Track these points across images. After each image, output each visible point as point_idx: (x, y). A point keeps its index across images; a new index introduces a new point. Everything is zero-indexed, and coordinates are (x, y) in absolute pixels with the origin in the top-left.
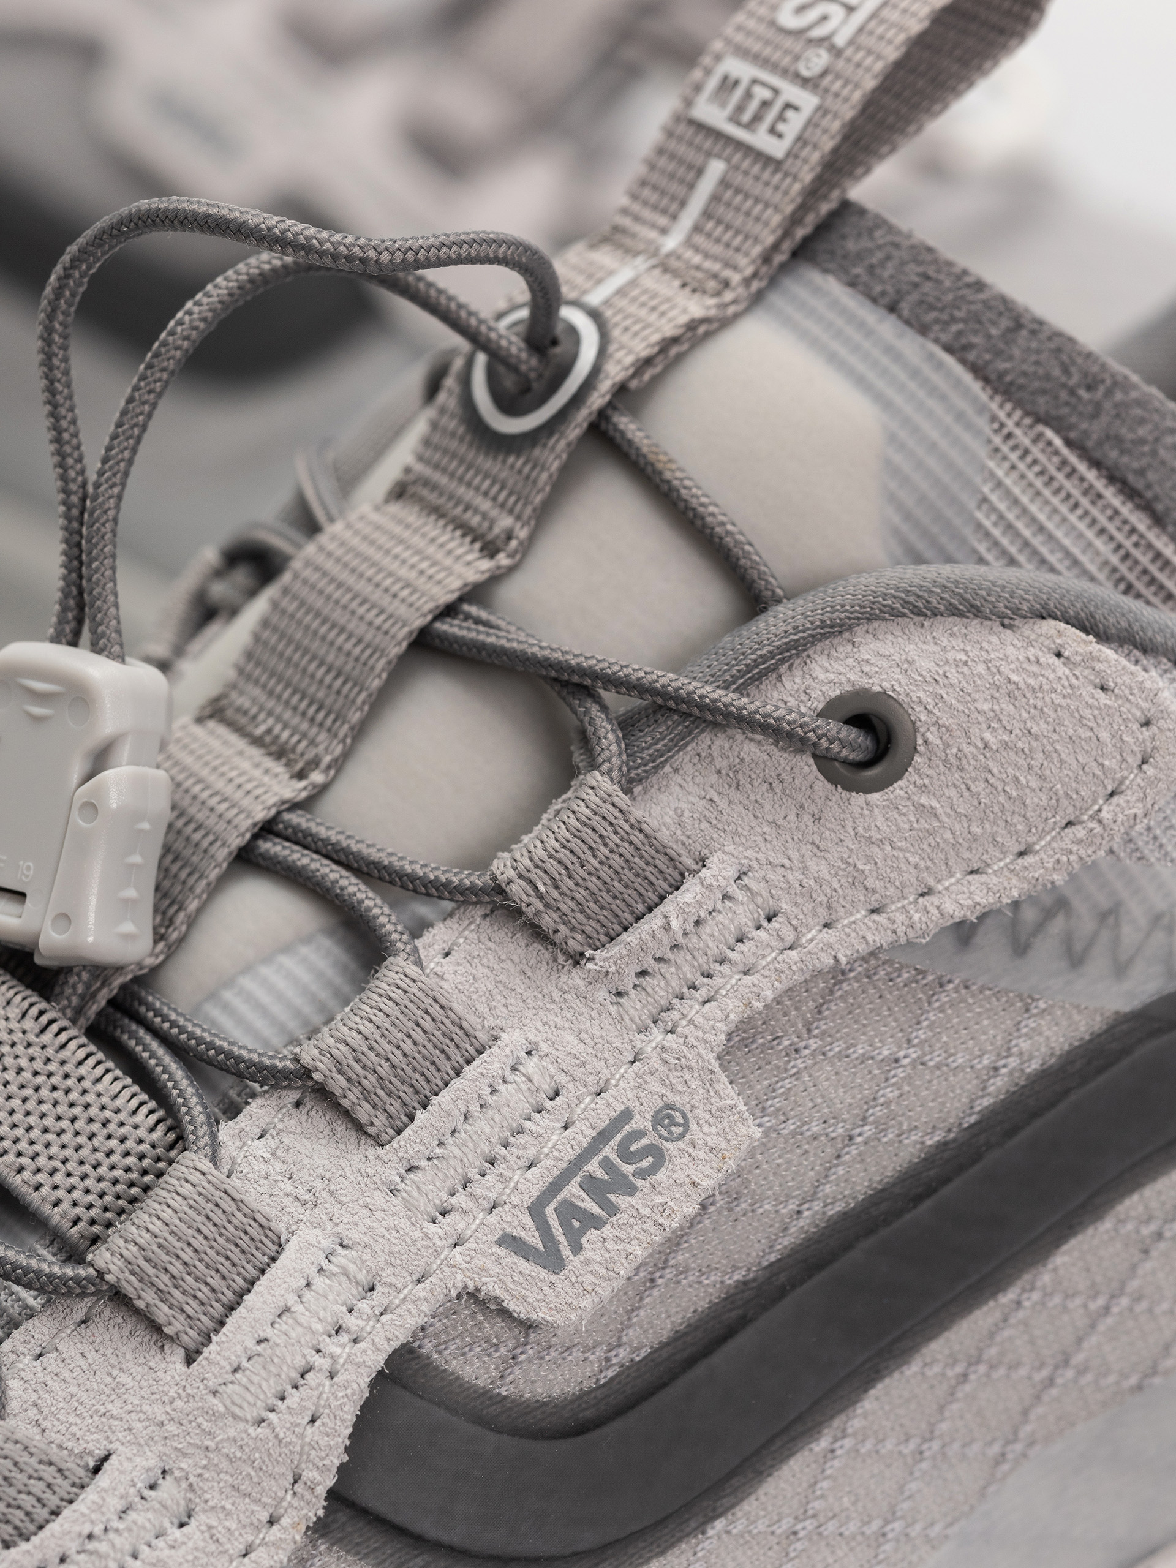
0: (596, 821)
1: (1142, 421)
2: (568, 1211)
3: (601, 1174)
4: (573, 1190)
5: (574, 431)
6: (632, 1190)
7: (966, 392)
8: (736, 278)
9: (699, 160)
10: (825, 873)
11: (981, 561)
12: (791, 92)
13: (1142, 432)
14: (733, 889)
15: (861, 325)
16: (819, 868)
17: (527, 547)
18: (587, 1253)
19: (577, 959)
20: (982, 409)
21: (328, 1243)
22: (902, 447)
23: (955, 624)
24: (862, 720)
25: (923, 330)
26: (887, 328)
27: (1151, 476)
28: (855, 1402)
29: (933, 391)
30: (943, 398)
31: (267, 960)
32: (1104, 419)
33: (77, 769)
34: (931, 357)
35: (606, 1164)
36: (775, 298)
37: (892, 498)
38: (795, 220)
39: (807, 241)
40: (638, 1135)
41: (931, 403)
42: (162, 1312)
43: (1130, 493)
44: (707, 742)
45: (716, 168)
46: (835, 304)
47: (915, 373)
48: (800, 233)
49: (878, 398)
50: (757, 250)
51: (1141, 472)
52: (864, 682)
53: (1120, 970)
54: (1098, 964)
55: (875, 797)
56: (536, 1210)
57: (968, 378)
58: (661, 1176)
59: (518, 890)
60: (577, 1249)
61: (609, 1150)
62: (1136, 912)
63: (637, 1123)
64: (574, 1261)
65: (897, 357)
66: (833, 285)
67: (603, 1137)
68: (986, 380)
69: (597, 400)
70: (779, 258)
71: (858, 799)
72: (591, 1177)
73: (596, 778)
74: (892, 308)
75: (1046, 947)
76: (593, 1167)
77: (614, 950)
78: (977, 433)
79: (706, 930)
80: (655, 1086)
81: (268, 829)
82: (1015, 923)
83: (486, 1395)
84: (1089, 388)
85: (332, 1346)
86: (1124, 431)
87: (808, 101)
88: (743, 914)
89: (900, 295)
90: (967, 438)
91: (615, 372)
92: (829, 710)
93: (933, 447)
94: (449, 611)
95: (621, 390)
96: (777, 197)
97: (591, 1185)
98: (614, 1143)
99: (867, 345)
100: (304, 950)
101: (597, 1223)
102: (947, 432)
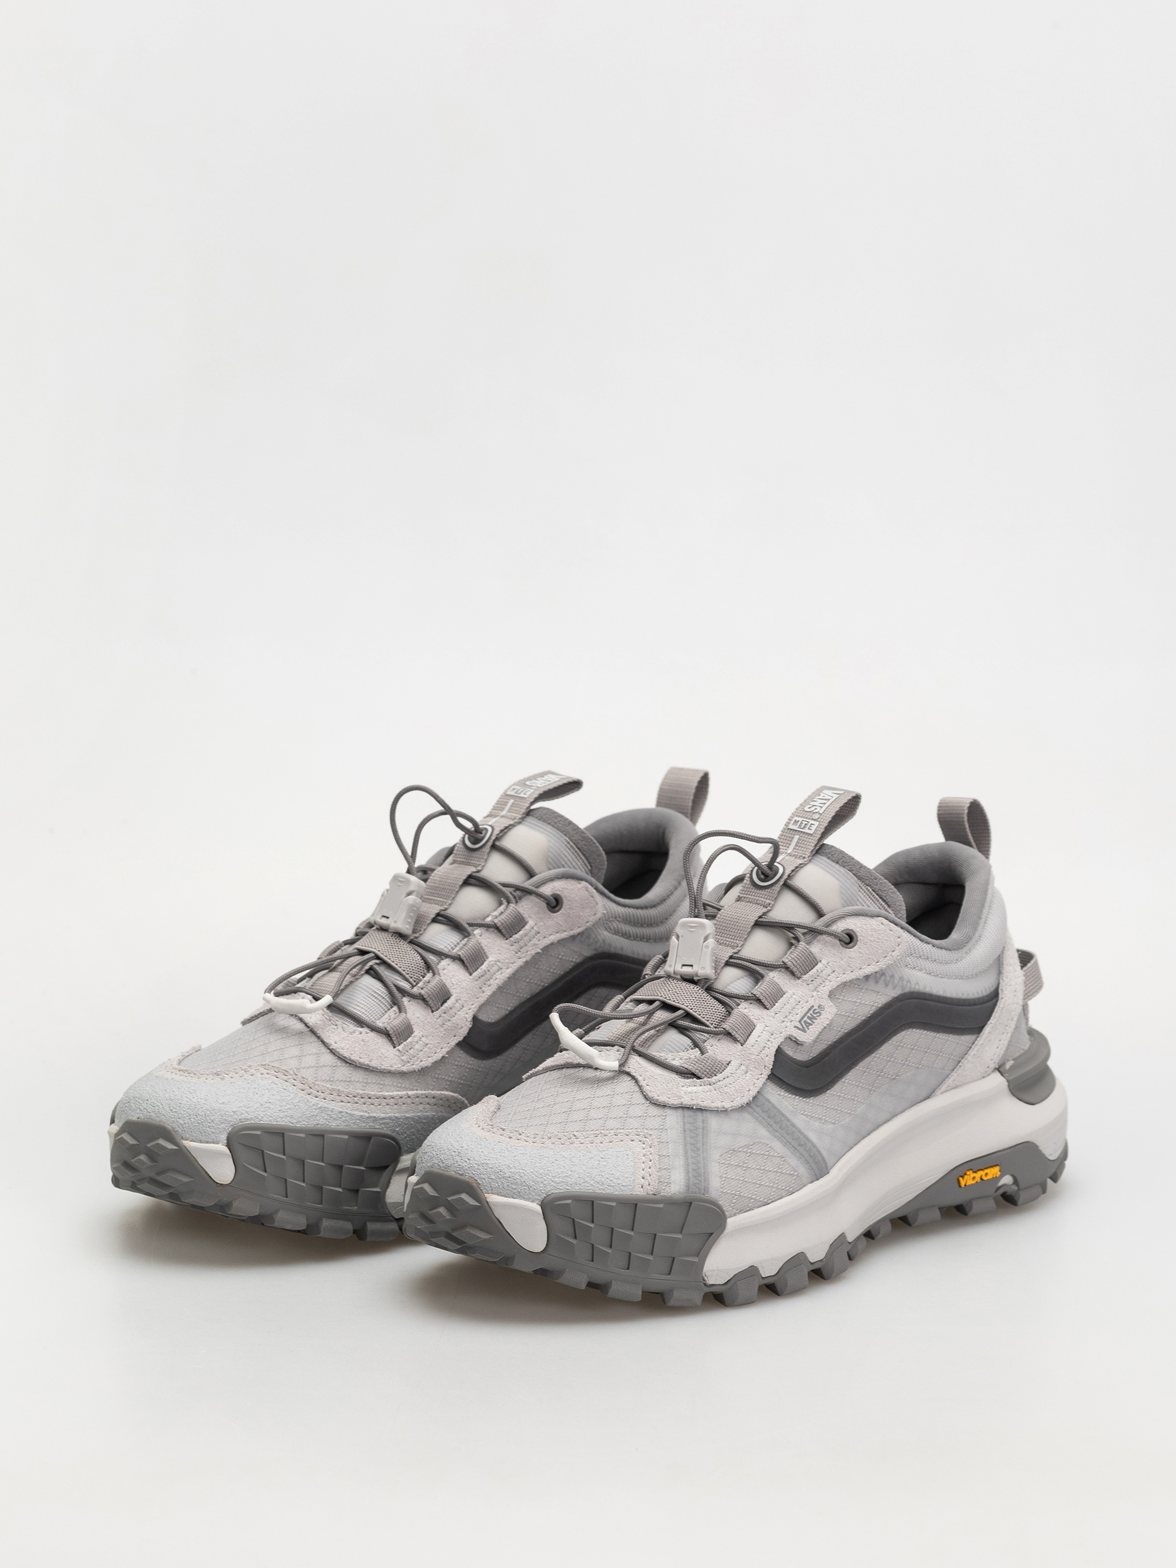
0: (800, 955)
1: (885, 887)
2: (805, 1022)
3: (810, 1016)
4: (806, 1019)
5: (781, 883)
6: (816, 1019)
7: (853, 879)
8: (806, 856)
9: (792, 836)
10: (843, 963)
11: (863, 906)
12: (812, 822)
13: (885, 889)
14: (827, 966)
15: (832, 866)
16: (842, 962)
17: (773, 905)
18: (811, 1030)
19: (799, 978)
20: (857, 882)
21: (764, 1026)
22: (843, 889)
23: (863, 918)
24: (848, 935)
25: (844, 867)
26: (837, 866)
27: (887, 897)
28: (848, 1073)
29: (847, 878)
30: (849, 880)
31: (735, 981)
32: (878, 886)
33: (702, 940)
34: (846, 872)
35: (811, 1014)
36: (813, 861)
37: (842, 898)
38: (816, 845)
39: (818, 850)
40: (815, 1010)
41: (848, 881)
42: (737, 1036)
43: (884, 901)
44: (821, 937)
45: (797, 837)
46: (826, 862)
47: (844, 875)
48: (817, 848)
49: (837, 879)
50: (810, 851)
51: (885, 897)
52: (848, 927)
53: (894, 988)
54: (890, 987)
55: (851, 950)
56: (800, 1022)
57: (853, 876)
58: (821, 1017)
59: (789, 964)
60: (808, 1029)
61: (811, 1012)
62: (897, 976)
63: (815, 1008)
64: (808, 1031)
65: (840, 872)
66: (825, 858)
67: (810, 1009)
68: (856, 877)
69: (785, 877)
70: (814, 853)
71: (848, 950)
72: (809, 1016)
73: (801, 943)
74: (837, 863)
75: (881, 982)
76: (809, 1015)
77: (807, 976)
78: (856, 887)
79: (824, 972)
80: (817, 1001)
81: (731, 957)
82: (876, 976)
83: (791, 1057)
84: (876, 879)
85: (768, 1043)
86: (882, 889)
87: (817, 823)
88: (829, 971)
89: (839, 860)
90: (855, 888)
91: (788, 872)
92: (842, 931)
93: (849, 889)
94: (760, 917)
95: (789, 876)
96: (813, 841)
97: (809, 1017)
98: (812, 1010)
99: (834, 869)
100: (742, 979)
101: (811, 1025)
102: (851, 886)
